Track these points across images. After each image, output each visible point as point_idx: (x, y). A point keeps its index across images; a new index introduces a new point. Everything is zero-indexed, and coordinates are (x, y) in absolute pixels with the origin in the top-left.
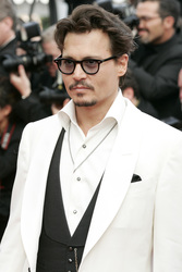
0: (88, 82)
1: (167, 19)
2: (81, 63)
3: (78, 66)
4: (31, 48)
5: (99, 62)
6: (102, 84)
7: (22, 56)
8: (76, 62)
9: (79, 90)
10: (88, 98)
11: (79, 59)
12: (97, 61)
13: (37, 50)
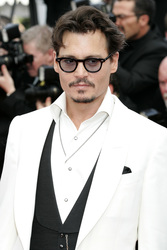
0: (90, 79)
1: (142, 17)
2: (84, 61)
3: (81, 65)
4: (13, 49)
5: (102, 61)
7: (4, 56)
8: (77, 61)
9: (81, 88)
10: (88, 95)
11: (81, 58)
13: (18, 50)
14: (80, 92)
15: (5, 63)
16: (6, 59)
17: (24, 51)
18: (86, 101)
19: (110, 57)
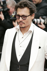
14: (21, 25)
15: (2, 11)
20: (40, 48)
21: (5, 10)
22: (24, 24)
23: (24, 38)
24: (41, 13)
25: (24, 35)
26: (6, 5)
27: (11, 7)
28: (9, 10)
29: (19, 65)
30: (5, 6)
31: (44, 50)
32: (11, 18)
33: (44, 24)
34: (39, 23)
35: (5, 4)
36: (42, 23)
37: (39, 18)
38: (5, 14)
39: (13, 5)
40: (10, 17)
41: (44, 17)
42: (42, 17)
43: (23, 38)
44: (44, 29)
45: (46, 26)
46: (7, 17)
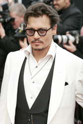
0: (41, 39)
2: (38, 31)
3: (36, 32)
4: (5, 15)
5: (46, 31)
6: (47, 40)
8: (35, 31)
9: (37, 44)
10: (40, 47)
11: (36, 29)
12: (45, 30)
13: (7, 15)
14: (37, 45)
16: (2, 20)
17: (10, 16)
18: (39, 50)
19: (52, 27)
20: (66, 84)
21: (6, 20)
22: (41, 44)
23: (39, 67)
24: (68, 26)
25: (39, 62)
26: (9, 12)
27: (17, 15)
28: (13, 20)
29: (31, 114)
30: (6, 13)
31: (74, 89)
32: (16, 35)
33: (74, 43)
34: (65, 41)
35: (7, 11)
36: (71, 42)
37: (65, 34)
38: (7, 27)
39: (20, 11)
40: (15, 33)
41: (74, 32)
42: (71, 31)
43: (37, 67)
44: (74, 53)
45: (77, 48)
46: (10, 32)
